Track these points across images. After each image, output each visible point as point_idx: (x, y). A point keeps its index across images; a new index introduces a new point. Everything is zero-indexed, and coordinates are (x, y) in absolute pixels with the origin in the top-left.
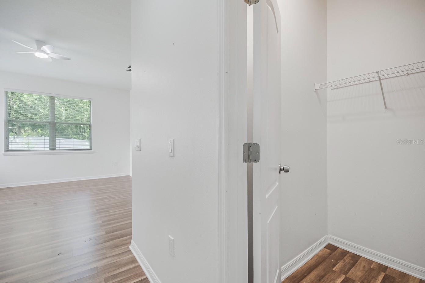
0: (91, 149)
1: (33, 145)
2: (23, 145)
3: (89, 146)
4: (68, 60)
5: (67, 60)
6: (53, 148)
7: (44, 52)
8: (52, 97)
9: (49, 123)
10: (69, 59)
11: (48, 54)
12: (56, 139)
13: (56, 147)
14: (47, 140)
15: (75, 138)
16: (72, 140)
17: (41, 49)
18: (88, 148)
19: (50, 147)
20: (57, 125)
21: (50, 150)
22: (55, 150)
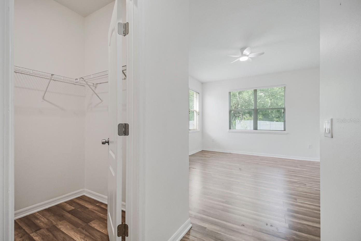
0: (285, 130)
1: (247, 126)
2: (242, 126)
3: (283, 128)
4: (263, 55)
5: (261, 55)
6: (256, 128)
7: (245, 55)
8: (255, 90)
9: (253, 109)
10: (263, 53)
11: (248, 56)
12: (258, 121)
13: (258, 127)
14: (252, 124)
15: (277, 121)
16: (275, 123)
17: (243, 54)
18: (282, 129)
19: (254, 127)
20: (259, 111)
21: (254, 130)
22: (257, 130)
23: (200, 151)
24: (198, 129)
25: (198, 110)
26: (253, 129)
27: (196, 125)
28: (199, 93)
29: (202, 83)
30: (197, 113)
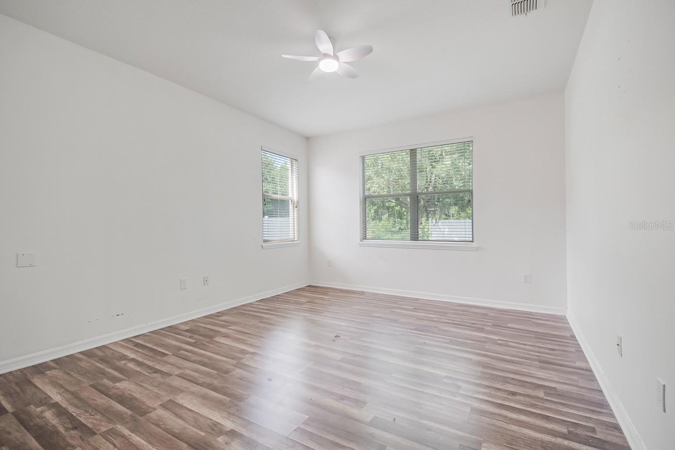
0: (473, 241)
3: (470, 236)
6: (415, 236)
8: (413, 150)
9: (410, 195)
13: (419, 235)
18: (467, 239)
19: (411, 235)
20: (420, 197)
21: (411, 240)
22: (418, 240)
23: (302, 288)
24: (296, 239)
25: (295, 198)
26: (410, 238)
27: (293, 232)
28: (297, 160)
29: (308, 139)
30: (293, 204)
